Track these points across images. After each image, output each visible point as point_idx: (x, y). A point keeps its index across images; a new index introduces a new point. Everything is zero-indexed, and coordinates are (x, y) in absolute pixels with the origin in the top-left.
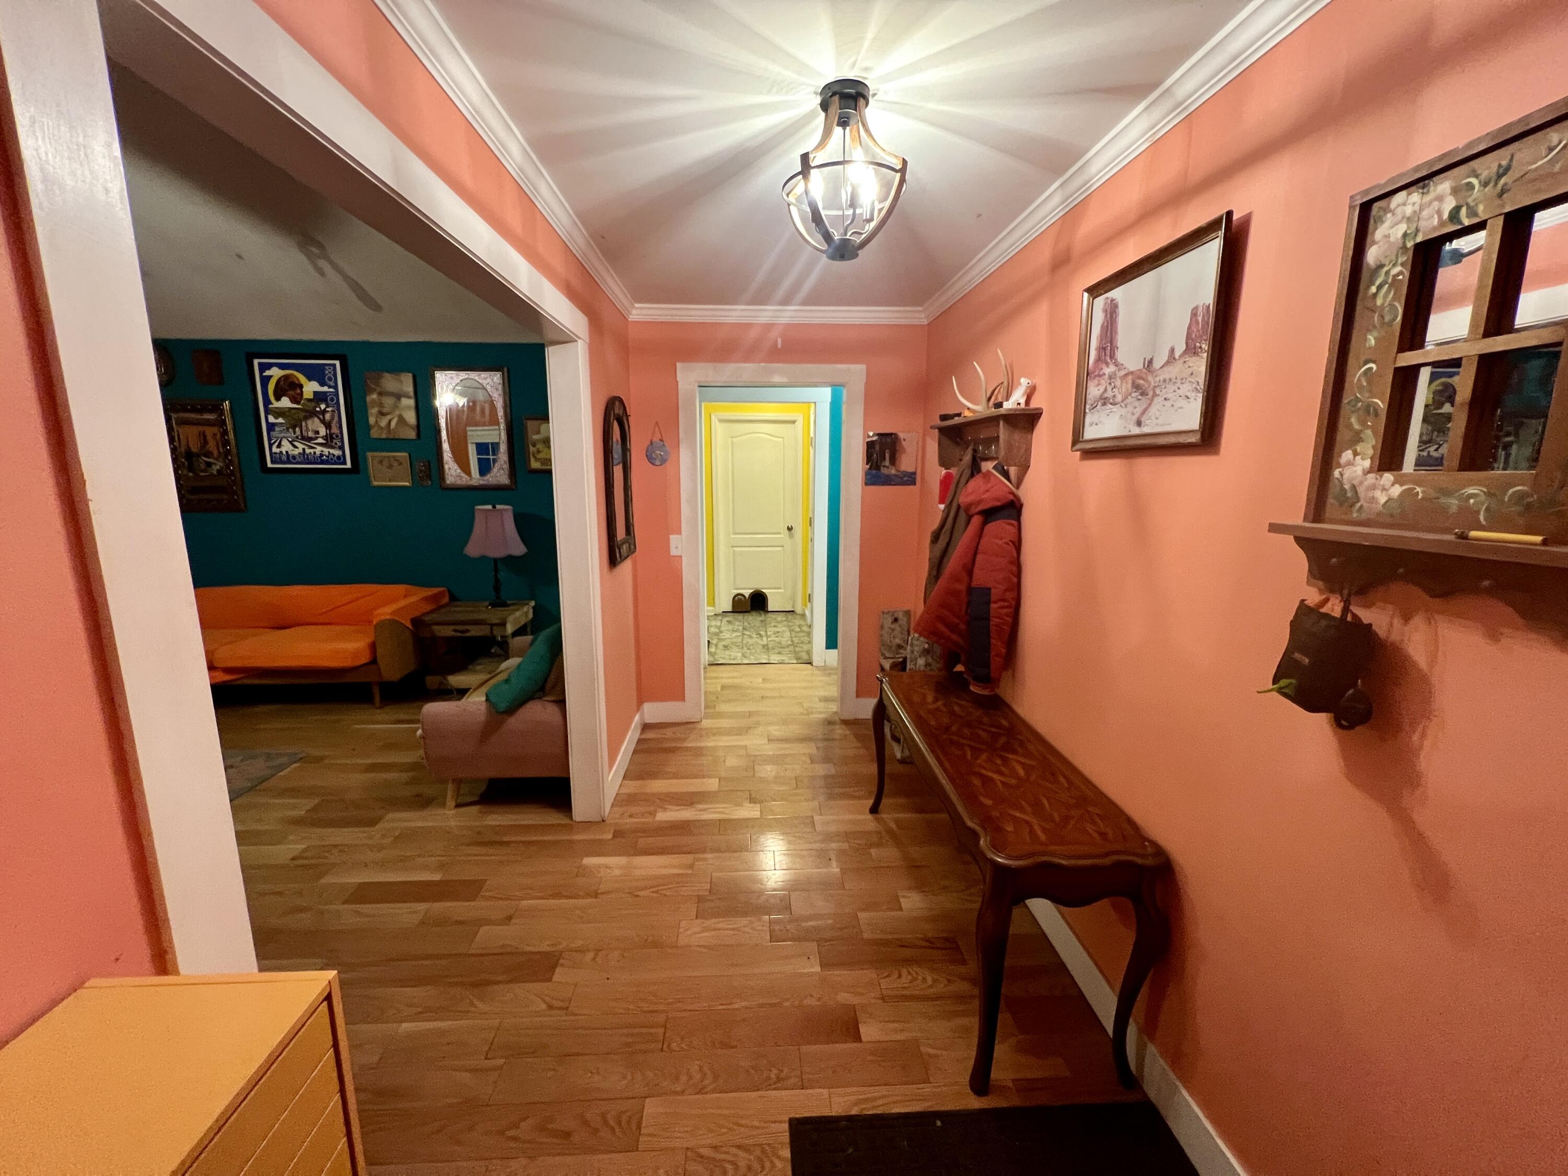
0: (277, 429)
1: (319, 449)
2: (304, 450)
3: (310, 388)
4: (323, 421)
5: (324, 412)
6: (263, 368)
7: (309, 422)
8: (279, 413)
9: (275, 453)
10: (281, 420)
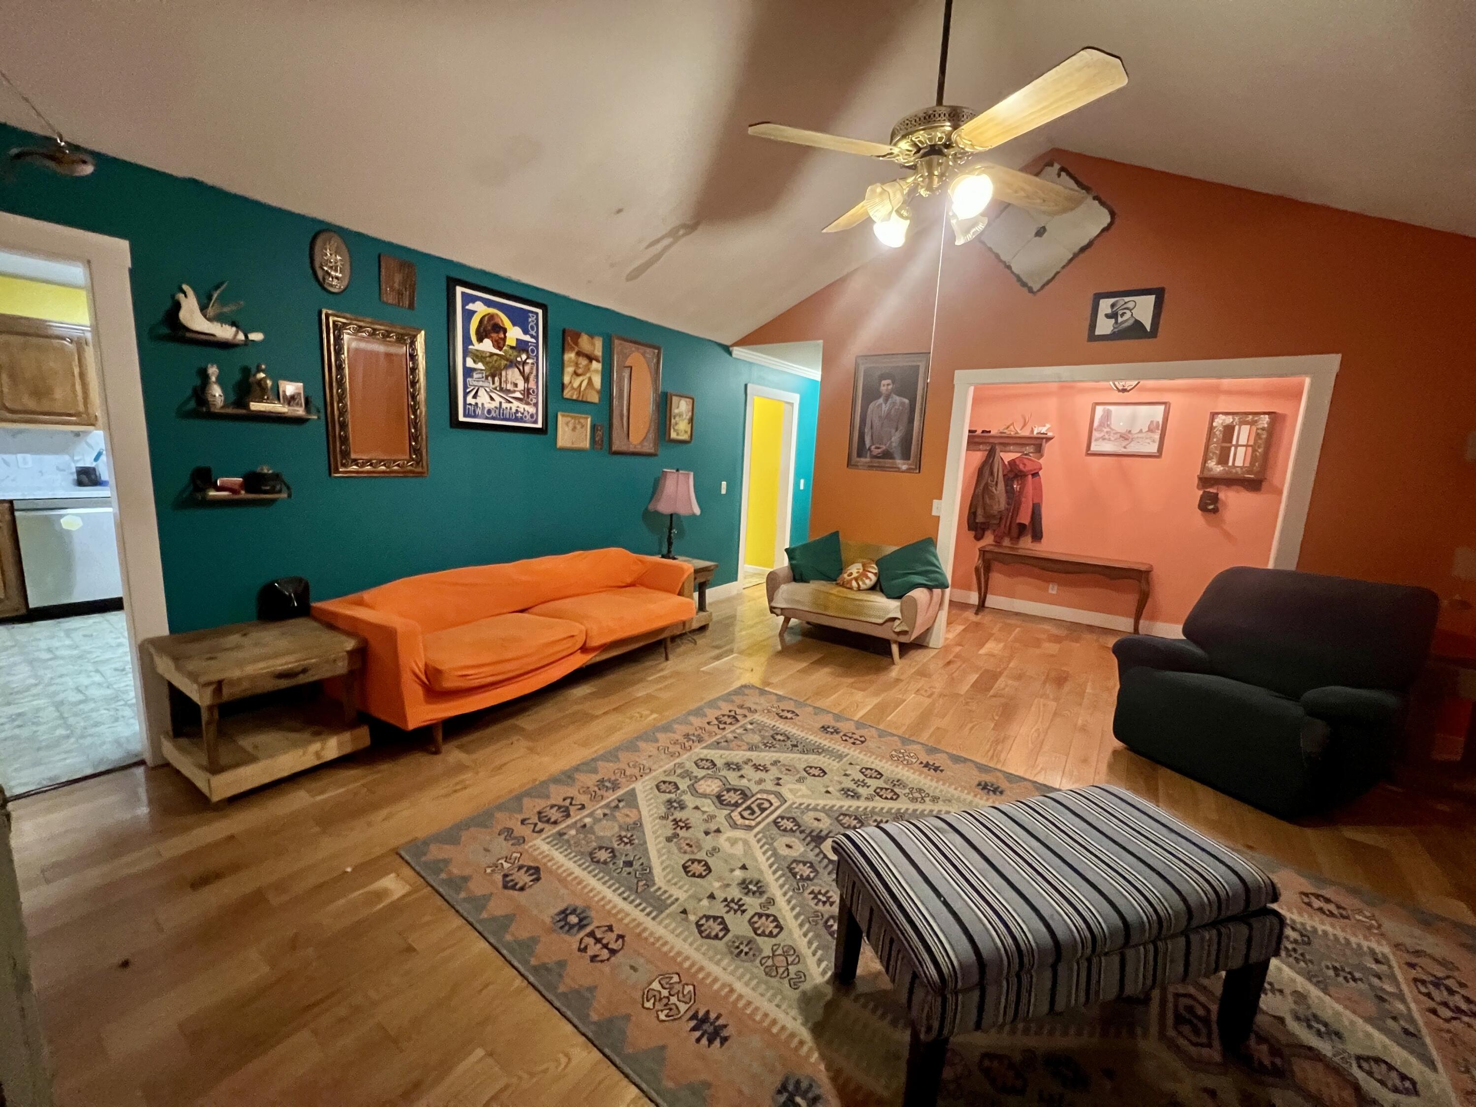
0: (475, 376)
1: (516, 404)
2: (501, 403)
3: (514, 334)
4: (522, 373)
5: (524, 363)
6: (468, 300)
7: (510, 372)
8: (479, 357)
9: (470, 404)
10: (480, 366)
